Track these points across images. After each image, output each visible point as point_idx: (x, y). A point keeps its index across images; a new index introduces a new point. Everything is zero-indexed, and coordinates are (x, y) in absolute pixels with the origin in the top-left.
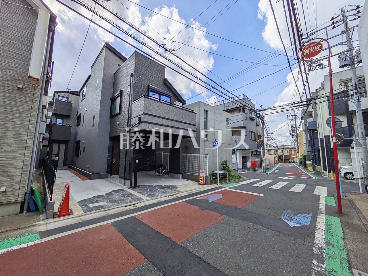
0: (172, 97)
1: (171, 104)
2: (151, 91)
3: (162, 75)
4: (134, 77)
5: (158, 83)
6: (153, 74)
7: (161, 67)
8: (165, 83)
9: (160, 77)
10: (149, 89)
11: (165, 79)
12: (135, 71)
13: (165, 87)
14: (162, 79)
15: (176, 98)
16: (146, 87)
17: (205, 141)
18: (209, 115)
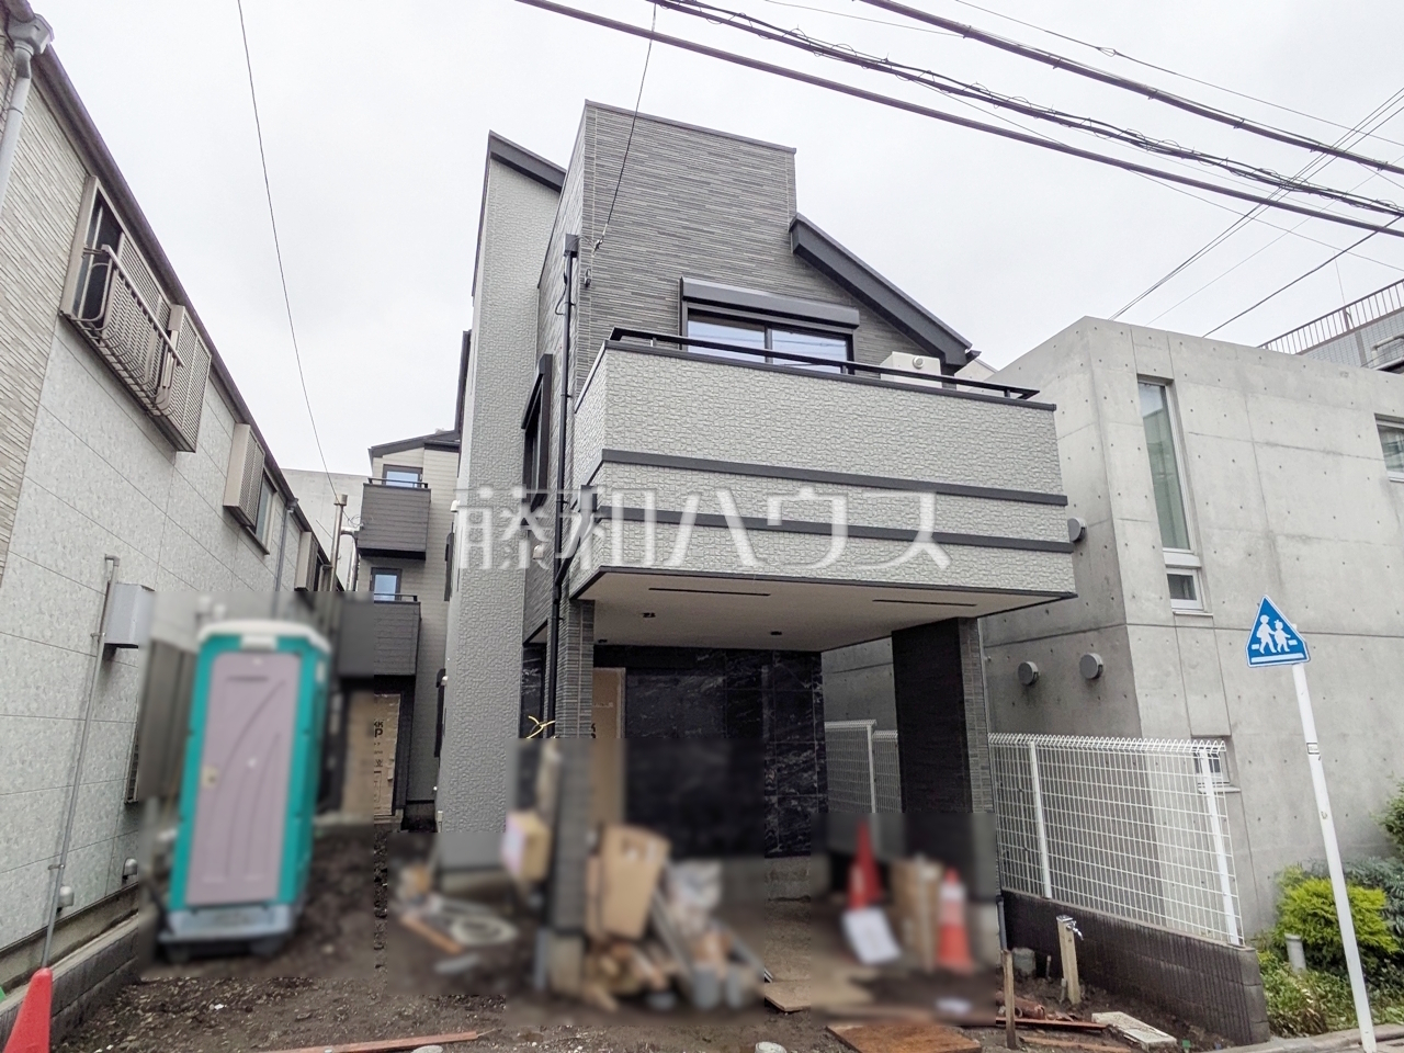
0: (855, 333)
2: (693, 314)
3: (773, 206)
4: (580, 252)
5: (752, 260)
6: (710, 210)
7: (761, 156)
8: (800, 246)
9: (760, 221)
10: (686, 306)
11: (798, 224)
12: (586, 218)
13: (803, 272)
14: (776, 229)
15: (889, 335)
16: (664, 298)
17: (1176, 627)
18: (1192, 410)
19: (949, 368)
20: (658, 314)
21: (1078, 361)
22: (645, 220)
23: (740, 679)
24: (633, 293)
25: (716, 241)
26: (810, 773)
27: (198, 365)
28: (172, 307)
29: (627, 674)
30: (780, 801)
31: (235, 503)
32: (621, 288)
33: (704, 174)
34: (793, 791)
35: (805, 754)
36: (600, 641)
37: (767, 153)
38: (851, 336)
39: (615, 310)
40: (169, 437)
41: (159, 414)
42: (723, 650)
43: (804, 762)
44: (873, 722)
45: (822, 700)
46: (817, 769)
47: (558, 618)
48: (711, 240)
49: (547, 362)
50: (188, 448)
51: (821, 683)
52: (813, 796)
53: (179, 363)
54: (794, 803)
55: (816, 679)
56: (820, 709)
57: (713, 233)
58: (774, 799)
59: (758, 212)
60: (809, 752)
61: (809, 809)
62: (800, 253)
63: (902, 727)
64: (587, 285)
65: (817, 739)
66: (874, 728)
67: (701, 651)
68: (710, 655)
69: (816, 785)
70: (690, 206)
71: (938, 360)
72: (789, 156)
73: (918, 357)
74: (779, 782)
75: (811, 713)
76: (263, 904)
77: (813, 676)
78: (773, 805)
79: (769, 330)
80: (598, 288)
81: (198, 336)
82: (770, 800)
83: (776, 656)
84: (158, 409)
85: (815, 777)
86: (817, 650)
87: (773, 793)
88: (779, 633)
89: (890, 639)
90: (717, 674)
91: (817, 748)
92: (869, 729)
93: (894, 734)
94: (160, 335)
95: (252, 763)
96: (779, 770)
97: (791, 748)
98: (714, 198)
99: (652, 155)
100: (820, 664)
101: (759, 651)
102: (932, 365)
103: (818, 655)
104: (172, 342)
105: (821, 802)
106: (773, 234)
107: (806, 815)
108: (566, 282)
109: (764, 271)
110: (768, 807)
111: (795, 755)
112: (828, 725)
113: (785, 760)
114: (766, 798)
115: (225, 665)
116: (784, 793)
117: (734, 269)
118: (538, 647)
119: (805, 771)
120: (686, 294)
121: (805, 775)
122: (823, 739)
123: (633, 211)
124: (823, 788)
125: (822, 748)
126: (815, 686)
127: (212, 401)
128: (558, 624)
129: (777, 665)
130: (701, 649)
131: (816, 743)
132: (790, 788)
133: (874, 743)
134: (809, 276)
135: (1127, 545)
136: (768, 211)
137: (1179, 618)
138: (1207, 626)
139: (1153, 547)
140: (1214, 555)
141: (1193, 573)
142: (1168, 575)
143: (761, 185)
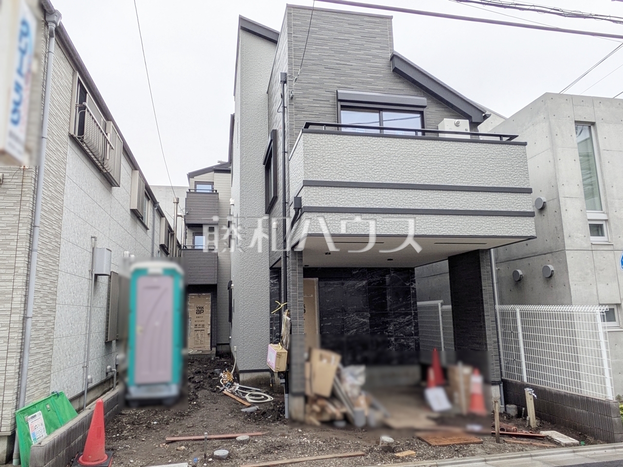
0: (425, 110)
1: (424, 132)
2: (343, 107)
3: (382, 48)
4: (288, 82)
5: (371, 77)
6: (350, 54)
7: (375, 22)
8: (396, 68)
9: (375, 56)
10: (340, 104)
11: (394, 57)
12: (290, 64)
13: (398, 80)
14: (384, 60)
15: (443, 109)
16: (329, 101)
17: (592, 250)
18: (605, 138)
19: (474, 125)
20: (326, 109)
21: (542, 116)
22: (318, 62)
23: (374, 282)
24: (314, 100)
25: (354, 69)
26: (410, 326)
27: (118, 148)
28: (107, 122)
29: (319, 280)
30: (396, 340)
31: (135, 207)
32: (308, 98)
33: (346, 35)
34: (402, 335)
35: (407, 317)
36: (306, 266)
37: (377, 20)
38: (423, 111)
39: (305, 109)
40: (109, 181)
41: (106, 172)
42: (366, 268)
43: (407, 321)
44: (441, 301)
45: (415, 291)
46: (414, 325)
47: (286, 257)
48: (351, 69)
49: (274, 134)
50: (116, 185)
51: (415, 283)
52: (412, 337)
53: (112, 148)
54: (402, 341)
55: (412, 281)
56: (415, 295)
57: (352, 65)
58: (393, 339)
59: (374, 52)
60: (410, 316)
61: (410, 344)
62: (396, 70)
63: (454, 303)
64: (292, 98)
65: (414, 310)
66: (442, 304)
67: (355, 269)
68: (359, 270)
69: (413, 332)
70: (341, 53)
71: (468, 121)
72: (389, 20)
73: (457, 120)
74: (395, 331)
75: (410, 297)
76: (166, 384)
77: (411, 280)
78: (392, 342)
79: (381, 112)
80: (297, 99)
81: (118, 134)
82: (390, 340)
83: (392, 270)
84: (105, 170)
85: (413, 328)
86: (413, 267)
87: (392, 336)
88: (392, 260)
89: (447, 260)
90: (364, 280)
91: (413, 314)
92: (439, 304)
93: (450, 307)
94: (103, 134)
95: (157, 324)
96: (395, 325)
97: (400, 315)
98: (352, 47)
99: (321, 28)
100: (414, 273)
101: (383, 268)
102: (464, 125)
103: (413, 269)
104: (108, 138)
105: (415, 340)
106: (382, 63)
107: (409, 346)
108: (282, 97)
109: (378, 82)
110: (389, 343)
111: (402, 318)
112: (419, 303)
113: (398, 320)
114: (389, 339)
115: (142, 282)
116: (397, 336)
117: (363, 83)
118: (276, 270)
119: (408, 325)
120: (340, 98)
121: (408, 327)
122: (416, 310)
123: (312, 58)
124: (417, 334)
125: (416, 314)
126: (412, 284)
127: (124, 163)
128: (286, 259)
129: (392, 275)
130: (355, 268)
131: (413, 312)
132: (400, 333)
133: (442, 312)
134: (401, 82)
135: (566, 210)
136: (378, 51)
137: (594, 246)
138: (610, 249)
139: (581, 211)
140: (615, 213)
141: (604, 223)
142: (589, 224)
143: (375, 38)
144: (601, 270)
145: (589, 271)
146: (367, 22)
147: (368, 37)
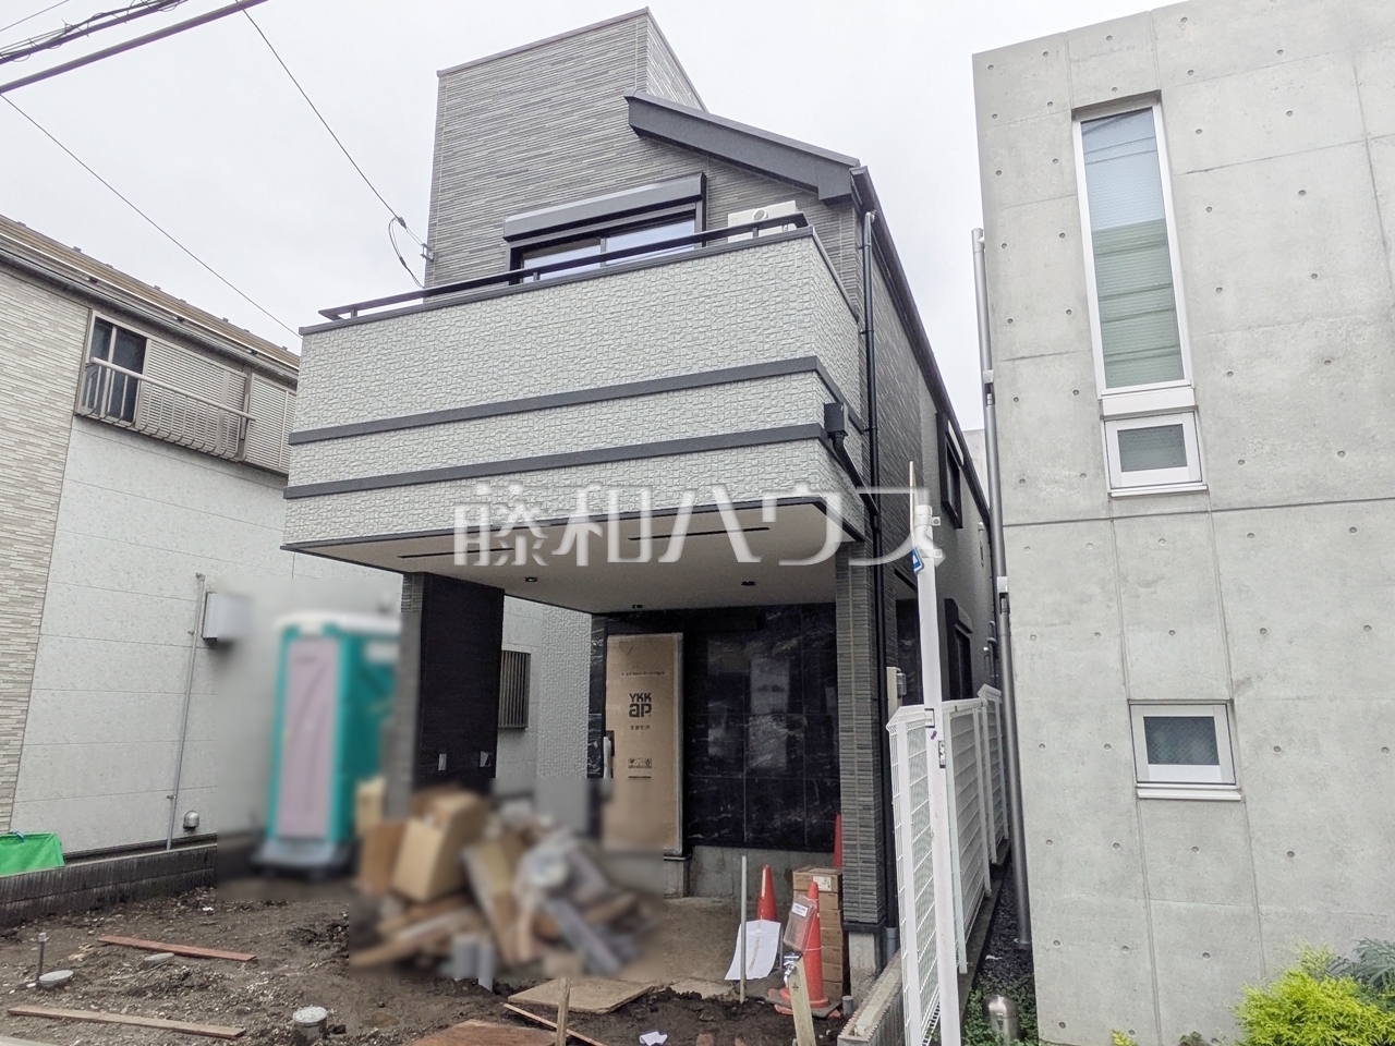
5: (591, 166)
7: (608, 38)
8: (633, 126)
9: (600, 116)
17: (1112, 519)
18: (1199, 131)
22: (487, 170)
25: (554, 161)
29: (686, 638)
33: (545, 91)
37: (615, 30)
48: (548, 162)
57: (550, 153)
59: (602, 105)
70: (532, 133)
79: (604, 240)
98: (555, 113)
99: (497, 97)
106: (619, 123)
117: (573, 184)
120: (507, 234)
130: (771, 607)
134: (658, 156)
135: (1016, 399)
136: (611, 100)
137: (1122, 502)
138: (1190, 509)
139: (1076, 392)
140: (1227, 380)
141: (1186, 421)
142: (1119, 431)
143: (607, 72)
144: (1148, 585)
145: (1095, 589)
146: (591, 43)
147: (591, 77)
